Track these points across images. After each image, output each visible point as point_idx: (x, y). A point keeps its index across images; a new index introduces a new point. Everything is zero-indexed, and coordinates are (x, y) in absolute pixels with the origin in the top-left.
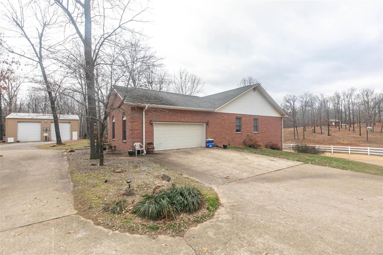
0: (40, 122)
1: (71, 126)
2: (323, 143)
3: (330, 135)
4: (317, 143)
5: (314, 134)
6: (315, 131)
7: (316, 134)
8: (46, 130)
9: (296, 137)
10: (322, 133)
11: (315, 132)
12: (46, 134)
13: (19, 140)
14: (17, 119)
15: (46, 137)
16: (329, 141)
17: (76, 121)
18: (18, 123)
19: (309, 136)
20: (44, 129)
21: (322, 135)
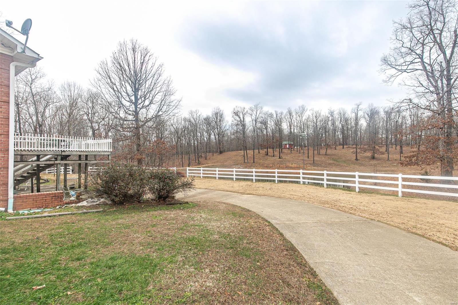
2: (272, 167)
3: (281, 157)
4: (266, 167)
5: (266, 157)
6: (268, 153)
7: (268, 157)
9: (246, 161)
10: (273, 156)
11: (267, 155)
16: (278, 165)
19: (260, 159)
21: (273, 157)
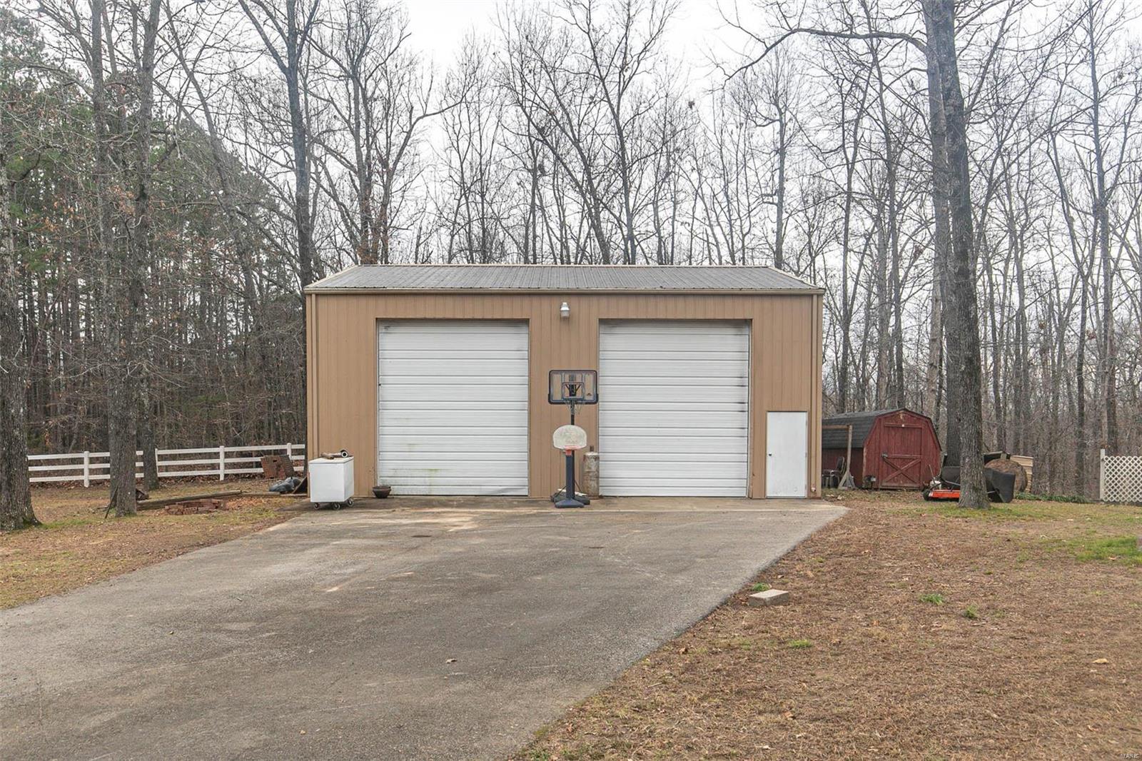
0: (525, 322)
1: (756, 358)
8: (573, 390)
12: (569, 437)
13: (388, 481)
14: (372, 301)
15: (571, 457)
17: (796, 303)
18: (382, 329)
20: (557, 379)
